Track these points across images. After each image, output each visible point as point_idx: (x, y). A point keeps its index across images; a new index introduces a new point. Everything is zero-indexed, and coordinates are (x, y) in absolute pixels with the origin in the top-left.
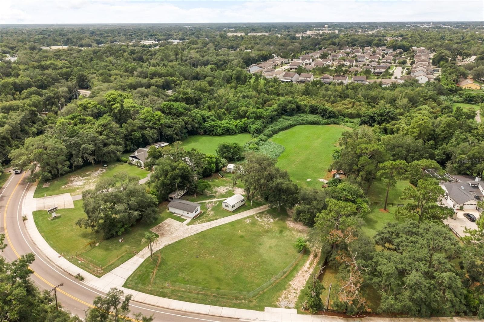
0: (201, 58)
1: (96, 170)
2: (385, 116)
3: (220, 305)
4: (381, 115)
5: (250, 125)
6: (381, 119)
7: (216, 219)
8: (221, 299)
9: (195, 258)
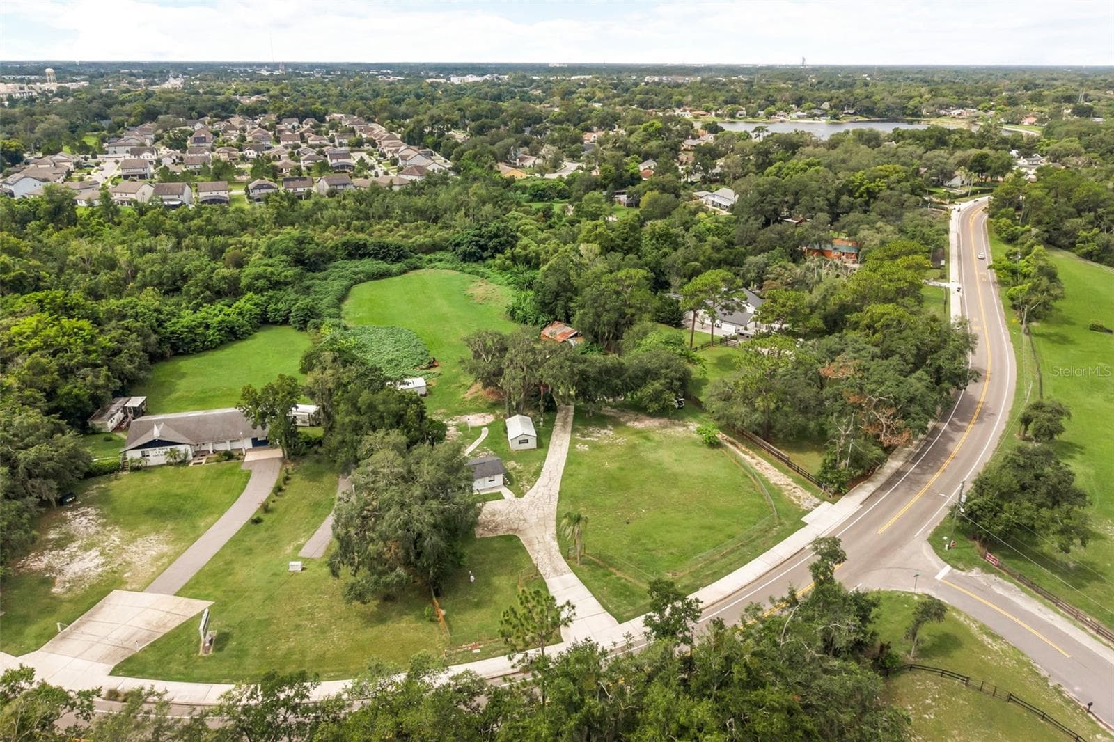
4: (495, 235)
5: (272, 306)
7: (541, 468)
8: (755, 543)
9: (626, 525)
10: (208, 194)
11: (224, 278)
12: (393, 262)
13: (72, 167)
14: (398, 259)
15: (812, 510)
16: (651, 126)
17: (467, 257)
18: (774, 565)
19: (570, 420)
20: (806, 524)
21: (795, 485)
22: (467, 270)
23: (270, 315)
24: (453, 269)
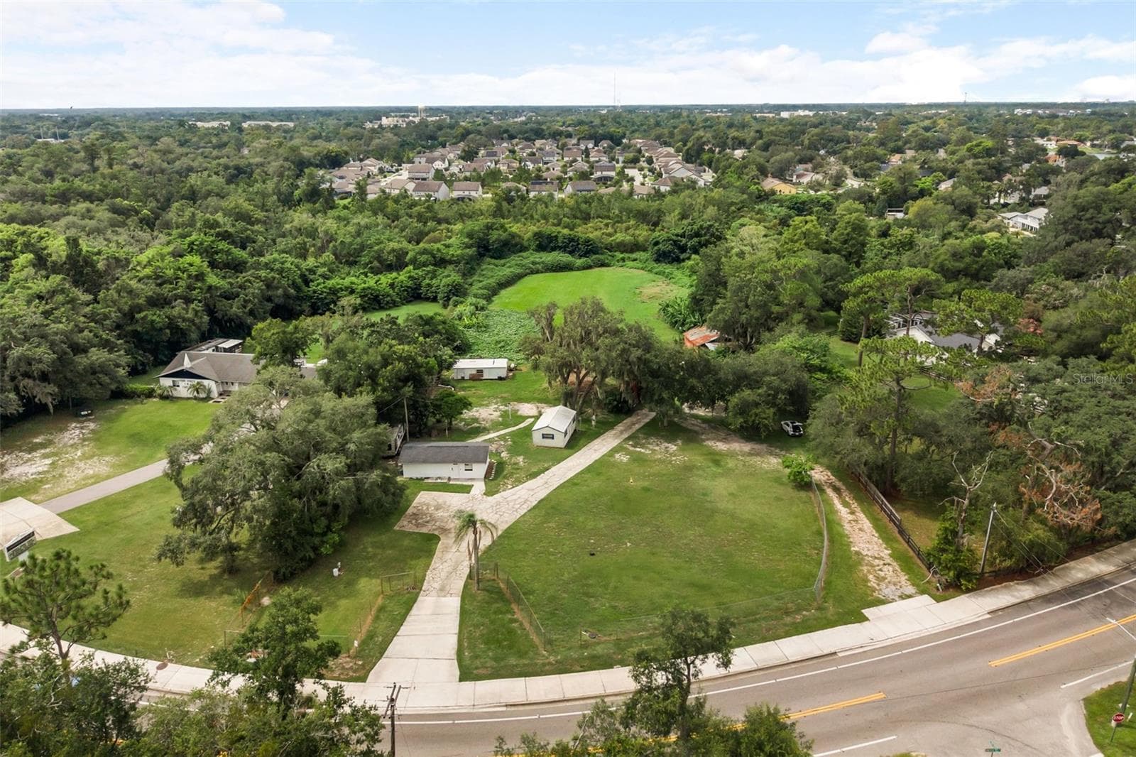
0: (165, 165)
1: (65, 429)
2: (705, 234)
3: (764, 640)
4: (697, 234)
5: (427, 281)
6: (699, 243)
7: (547, 469)
8: (755, 626)
9: (587, 557)
10: (461, 193)
11: (393, 250)
12: (580, 257)
13: (376, 171)
14: (586, 254)
15: (893, 600)
16: (978, 145)
17: (662, 257)
18: (761, 666)
19: (637, 426)
20: (867, 619)
21: (888, 560)
22: (655, 271)
23: (423, 290)
24: (643, 269)
